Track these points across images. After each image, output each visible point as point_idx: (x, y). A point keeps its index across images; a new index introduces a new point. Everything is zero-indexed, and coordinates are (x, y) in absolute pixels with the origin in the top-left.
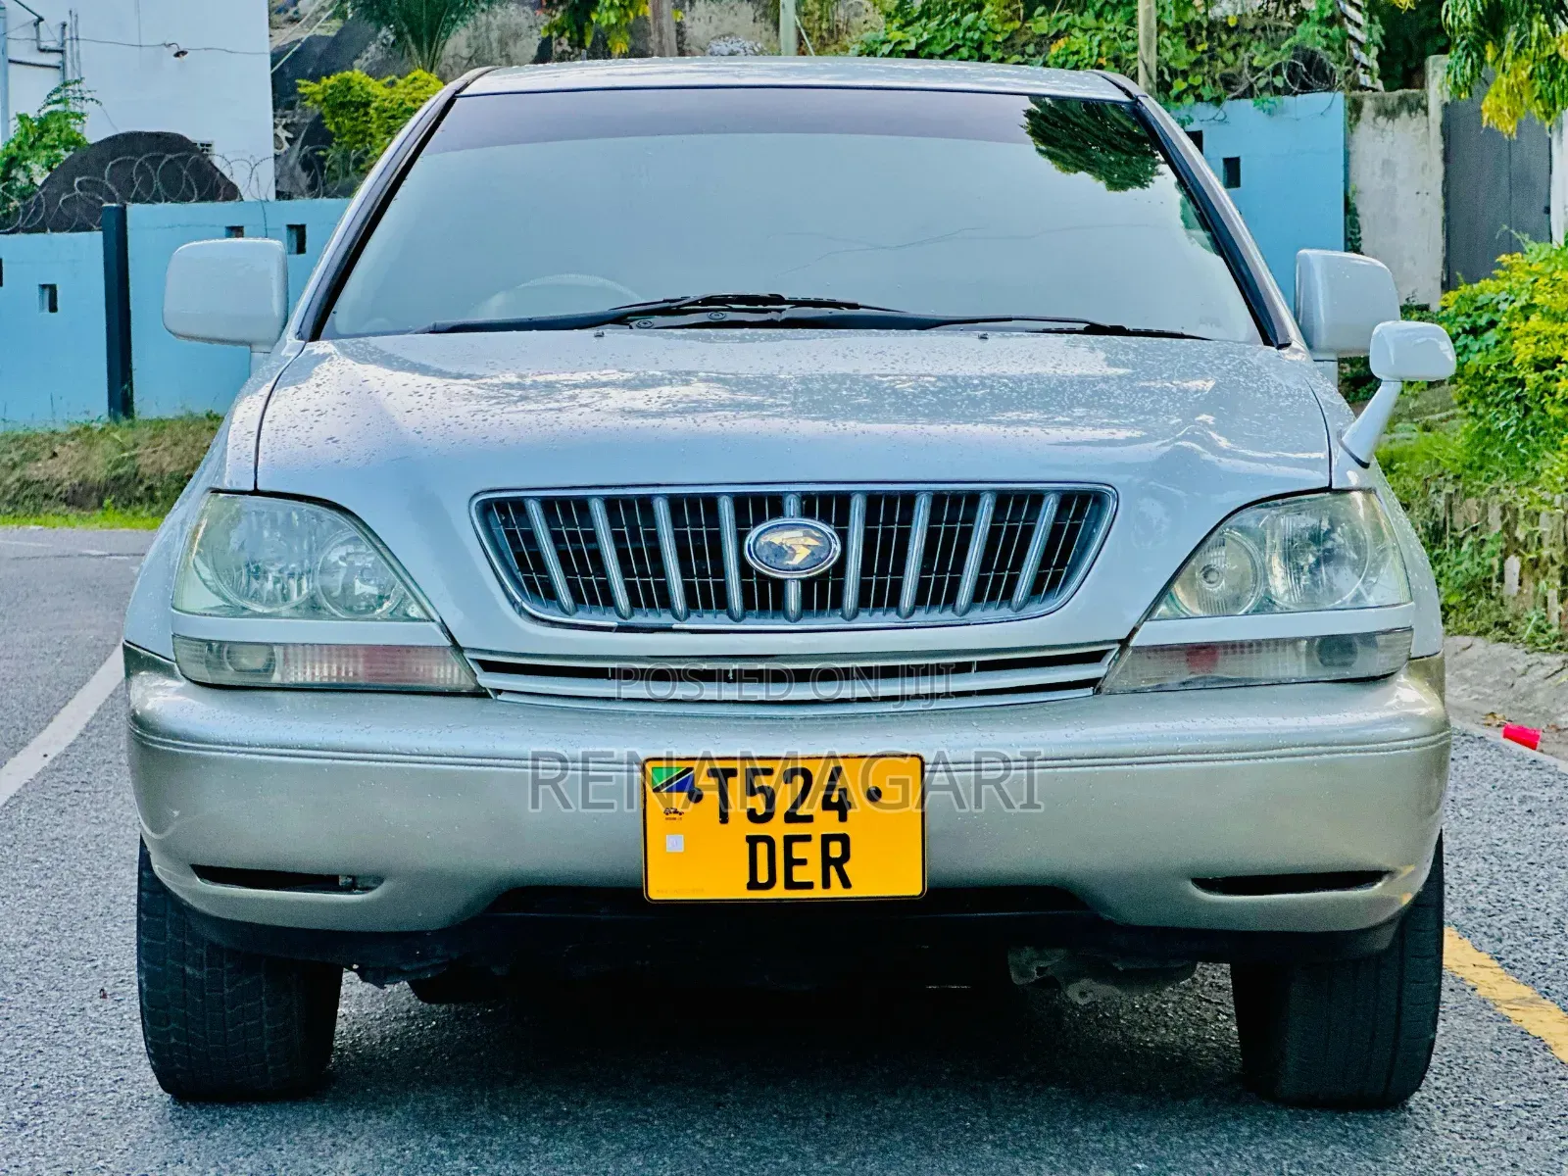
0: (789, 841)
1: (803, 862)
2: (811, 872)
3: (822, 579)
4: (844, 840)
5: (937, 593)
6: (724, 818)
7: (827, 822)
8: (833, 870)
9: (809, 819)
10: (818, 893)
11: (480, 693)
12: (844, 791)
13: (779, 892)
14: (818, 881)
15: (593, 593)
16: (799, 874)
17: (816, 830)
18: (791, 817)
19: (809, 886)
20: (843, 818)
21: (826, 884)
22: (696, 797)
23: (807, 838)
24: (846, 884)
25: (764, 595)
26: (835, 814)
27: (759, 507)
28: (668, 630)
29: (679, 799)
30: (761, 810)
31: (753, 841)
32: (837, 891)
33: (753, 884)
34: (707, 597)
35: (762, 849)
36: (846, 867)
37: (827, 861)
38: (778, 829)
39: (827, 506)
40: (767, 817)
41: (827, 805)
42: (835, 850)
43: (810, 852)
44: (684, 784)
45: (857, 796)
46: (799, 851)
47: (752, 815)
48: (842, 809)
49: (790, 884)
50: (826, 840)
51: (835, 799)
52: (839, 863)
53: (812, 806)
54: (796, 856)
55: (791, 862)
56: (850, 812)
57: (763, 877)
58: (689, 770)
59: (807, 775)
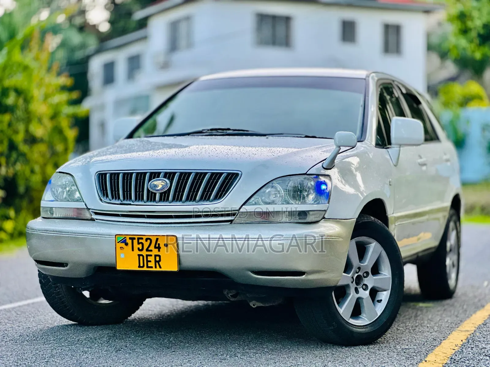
0: (147, 256)
1: (150, 261)
2: (152, 264)
3: (165, 192)
4: (160, 256)
6: (133, 250)
7: (155, 252)
8: (157, 263)
9: (151, 251)
10: (154, 269)
11: (93, 220)
12: (159, 244)
13: (145, 269)
14: (154, 267)
15: (115, 196)
16: (150, 264)
17: (153, 253)
18: (147, 250)
19: (152, 267)
20: (159, 251)
21: (156, 267)
22: (127, 244)
23: (151, 255)
24: (160, 267)
25: (151, 197)
26: (157, 250)
27: (155, 175)
28: (130, 204)
29: (123, 245)
30: (141, 248)
31: (139, 255)
32: (158, 269)
33: (139, 267)
34: (140, 197)
35: (141, 257)
36: (160, 263)
37: (156, 261)
38: (144, 253)
39: (169, 175)
40: (142, 250)
41: (155, 247)
42: (158, 259)
43: (151, 259)
44: (124, 242)
45: (162, 246)
47: (139, 250)
48: (159, 248)
49: (148, 267)
50: (156, 256)
51: (157, 246)
53: (152, 248)
55: (148, 261)
56: (161, 250)
57: (142, 265)
58: (125, 237)
59: (151, 240)
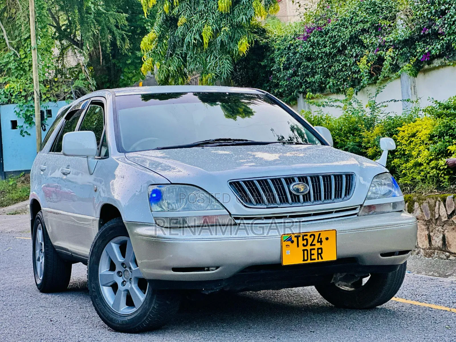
0: (311, 250)
1: (313, 254)
2: (315, 257)
3: (306, 195)
4: (321, 249)
5: (328, 196)
6: (298, 246)
7: (318, 245)
8: (319, 256)
9: (314, 245)
10: (316, 261)
12: (321, 239)
13: (309, 261)
14: (317, 259)
15: (260, 201)
16: (313, 257)
17: (316, 247)
18: (311, 245)
19: (315, 259)
21: (318, 259)
22: (292, 242)
23: (314, 249)
24: (322, 258)
25: (295, 199)
26: (320, 243)
27: (290, 180)
28: (277, 207)
29: (289, 243)
30: (305, 244)
31: (304, 250)
32: (320, 260)
33: (304, 260)
34: (284, 200)
35: (306, 252)
36: (322, 255)
37: (318, 254)
38: (309, 248)
39: (303, 179)
40: (307, 245)
41: (318, 242)
42: (320, 251)
43: (315, 252)
44: (290, 240)
45: (324, 240)
46: (313, 252)
47: (304, 245)
49: (311, 259)
50: (318, 249)
51: (319, 240)
52: (320, 254)
53: (315, 242)
54: (312, 253)
55: (311, 254)
56: (322, 243)
57: (306, 258)
58: (291, 236)
59: (314, 235)
